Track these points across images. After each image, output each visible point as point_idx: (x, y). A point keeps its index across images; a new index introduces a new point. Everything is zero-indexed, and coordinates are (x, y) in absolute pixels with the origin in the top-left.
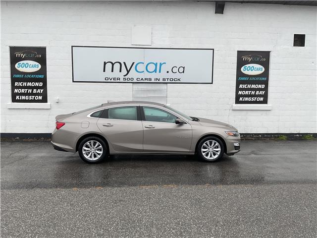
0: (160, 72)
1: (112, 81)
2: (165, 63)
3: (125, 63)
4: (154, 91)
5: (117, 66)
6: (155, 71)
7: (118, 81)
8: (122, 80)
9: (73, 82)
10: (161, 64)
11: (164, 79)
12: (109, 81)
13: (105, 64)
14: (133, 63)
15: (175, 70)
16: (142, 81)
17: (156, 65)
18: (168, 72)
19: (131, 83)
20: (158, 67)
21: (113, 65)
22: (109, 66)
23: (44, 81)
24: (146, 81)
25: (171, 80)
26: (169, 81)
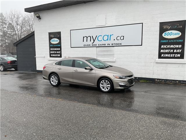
0: (110, 40)
1: (87, 46)
2: (113, 35)
3: (92, 36)
4: (107, 51)
5: (89, 38)
6: (108, 40)
7: (90, 46)
8: (91, 46)
9: (71, 47)
10: (110, 36)
11: (112, 44)
12: (86, 46)
13: (84, 37)
14: (97, 36)
15: (119, 38)
16: (101, 46)
17: (108, 36)
18: (114, 40)
19: (96, 47)
20: (109, 37)
21: (87, 38)
22: (85, 38)
23: (60, 47)
24: (103, 46)
25: (116, 44)
26: (115, 45)
